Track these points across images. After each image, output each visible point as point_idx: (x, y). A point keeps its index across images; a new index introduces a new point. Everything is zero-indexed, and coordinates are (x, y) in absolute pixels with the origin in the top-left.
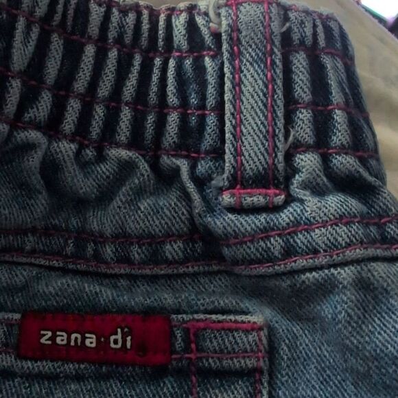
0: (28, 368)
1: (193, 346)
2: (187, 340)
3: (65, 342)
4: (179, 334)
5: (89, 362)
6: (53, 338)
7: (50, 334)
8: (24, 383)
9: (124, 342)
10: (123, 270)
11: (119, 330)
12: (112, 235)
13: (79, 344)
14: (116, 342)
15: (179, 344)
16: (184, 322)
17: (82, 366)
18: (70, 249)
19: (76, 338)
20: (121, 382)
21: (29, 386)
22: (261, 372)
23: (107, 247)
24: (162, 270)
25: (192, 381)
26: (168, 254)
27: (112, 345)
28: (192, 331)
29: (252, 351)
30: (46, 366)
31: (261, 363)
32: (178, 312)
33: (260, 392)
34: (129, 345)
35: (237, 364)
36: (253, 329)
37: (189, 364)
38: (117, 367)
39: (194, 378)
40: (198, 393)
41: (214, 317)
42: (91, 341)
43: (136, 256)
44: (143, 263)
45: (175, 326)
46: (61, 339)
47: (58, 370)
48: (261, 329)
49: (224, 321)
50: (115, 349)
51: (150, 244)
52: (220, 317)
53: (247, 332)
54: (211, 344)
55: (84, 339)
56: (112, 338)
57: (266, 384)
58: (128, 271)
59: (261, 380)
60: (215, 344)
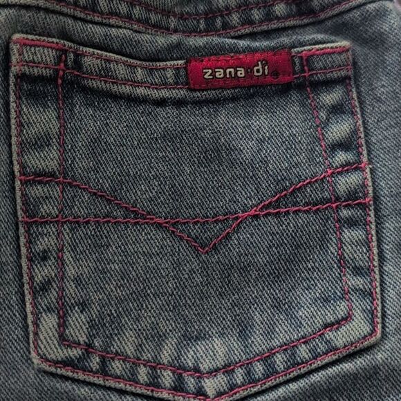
0: (198, 97)
1: (306, 68)
2: (302, 65)
3: (222, 76)
4: (297, 61)
5: (240, 88)
6: (213, 74)
7: (210, 71)
8: (194, 107)
9: (264, 70)
10: (248, 30)
11: (259, 63)
12: (236, 6)
13: (233, 76)
14: (258, 71)
15: (297, 68)
16: (299, 52)
17: (236, 91)
18: (202, 26)
19: (230, 72)
20: (262, 98)
21: (200, 109)
22: (350, 78)
23: (234, 16)
24: (274, 25)
25: (307, 91)
26: (277, 12)
27: (256, 74)
28: (305, 58)
29: (344, 65)
30: (211, 94)
31: (350, 73)
32: (294, 47)
33: (351, 91)
34: (266, 72)
35: (335, 75)
36: (343, 52)
37: (304, 81)
38: (260, 88)
39: (308, 89)
40: (313, 97)
41: (317, 47)
42: (241, 73)
43: (257, 17)
44: (261, 22)
45: (294, 56)
46: (220, 73)
47: (220, 96)
48: (348, 50)
49: (325, 48)
50: (258, 76)
51: (264, 7)
52: (321, 46)
53: (340, 53)
54: (319, 64)
55: (236, 72)
56: (255, 68)
57: (353, 86)
58: (251, 29)
59: (350, 84)
60: (321, 64)
